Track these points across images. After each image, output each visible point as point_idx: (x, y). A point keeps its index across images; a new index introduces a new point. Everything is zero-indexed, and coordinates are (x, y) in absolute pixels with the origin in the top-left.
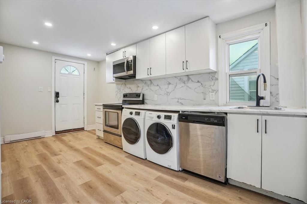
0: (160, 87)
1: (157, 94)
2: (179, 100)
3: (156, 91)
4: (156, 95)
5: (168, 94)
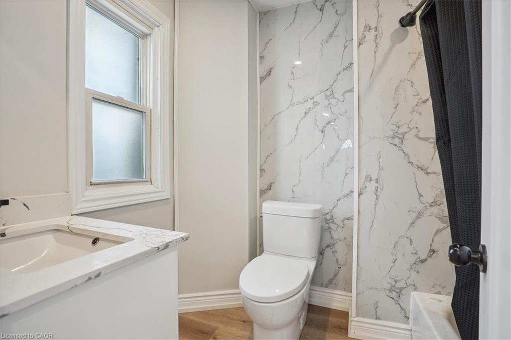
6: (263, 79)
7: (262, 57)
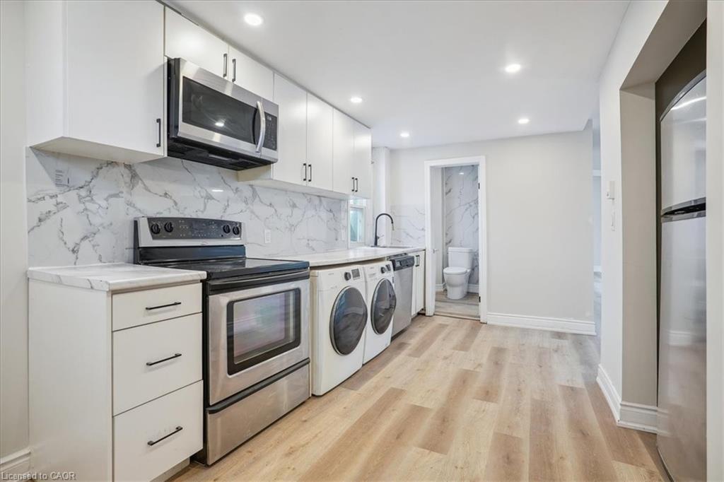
0: (276, 211)
1: (270, 229)
2: (310, 242)
3: (267, 218)
4: (269, 231)
5: (292, 228)
6: (447, 194)
7: (446, 184)
